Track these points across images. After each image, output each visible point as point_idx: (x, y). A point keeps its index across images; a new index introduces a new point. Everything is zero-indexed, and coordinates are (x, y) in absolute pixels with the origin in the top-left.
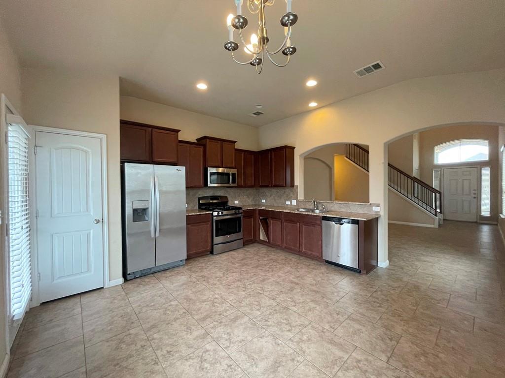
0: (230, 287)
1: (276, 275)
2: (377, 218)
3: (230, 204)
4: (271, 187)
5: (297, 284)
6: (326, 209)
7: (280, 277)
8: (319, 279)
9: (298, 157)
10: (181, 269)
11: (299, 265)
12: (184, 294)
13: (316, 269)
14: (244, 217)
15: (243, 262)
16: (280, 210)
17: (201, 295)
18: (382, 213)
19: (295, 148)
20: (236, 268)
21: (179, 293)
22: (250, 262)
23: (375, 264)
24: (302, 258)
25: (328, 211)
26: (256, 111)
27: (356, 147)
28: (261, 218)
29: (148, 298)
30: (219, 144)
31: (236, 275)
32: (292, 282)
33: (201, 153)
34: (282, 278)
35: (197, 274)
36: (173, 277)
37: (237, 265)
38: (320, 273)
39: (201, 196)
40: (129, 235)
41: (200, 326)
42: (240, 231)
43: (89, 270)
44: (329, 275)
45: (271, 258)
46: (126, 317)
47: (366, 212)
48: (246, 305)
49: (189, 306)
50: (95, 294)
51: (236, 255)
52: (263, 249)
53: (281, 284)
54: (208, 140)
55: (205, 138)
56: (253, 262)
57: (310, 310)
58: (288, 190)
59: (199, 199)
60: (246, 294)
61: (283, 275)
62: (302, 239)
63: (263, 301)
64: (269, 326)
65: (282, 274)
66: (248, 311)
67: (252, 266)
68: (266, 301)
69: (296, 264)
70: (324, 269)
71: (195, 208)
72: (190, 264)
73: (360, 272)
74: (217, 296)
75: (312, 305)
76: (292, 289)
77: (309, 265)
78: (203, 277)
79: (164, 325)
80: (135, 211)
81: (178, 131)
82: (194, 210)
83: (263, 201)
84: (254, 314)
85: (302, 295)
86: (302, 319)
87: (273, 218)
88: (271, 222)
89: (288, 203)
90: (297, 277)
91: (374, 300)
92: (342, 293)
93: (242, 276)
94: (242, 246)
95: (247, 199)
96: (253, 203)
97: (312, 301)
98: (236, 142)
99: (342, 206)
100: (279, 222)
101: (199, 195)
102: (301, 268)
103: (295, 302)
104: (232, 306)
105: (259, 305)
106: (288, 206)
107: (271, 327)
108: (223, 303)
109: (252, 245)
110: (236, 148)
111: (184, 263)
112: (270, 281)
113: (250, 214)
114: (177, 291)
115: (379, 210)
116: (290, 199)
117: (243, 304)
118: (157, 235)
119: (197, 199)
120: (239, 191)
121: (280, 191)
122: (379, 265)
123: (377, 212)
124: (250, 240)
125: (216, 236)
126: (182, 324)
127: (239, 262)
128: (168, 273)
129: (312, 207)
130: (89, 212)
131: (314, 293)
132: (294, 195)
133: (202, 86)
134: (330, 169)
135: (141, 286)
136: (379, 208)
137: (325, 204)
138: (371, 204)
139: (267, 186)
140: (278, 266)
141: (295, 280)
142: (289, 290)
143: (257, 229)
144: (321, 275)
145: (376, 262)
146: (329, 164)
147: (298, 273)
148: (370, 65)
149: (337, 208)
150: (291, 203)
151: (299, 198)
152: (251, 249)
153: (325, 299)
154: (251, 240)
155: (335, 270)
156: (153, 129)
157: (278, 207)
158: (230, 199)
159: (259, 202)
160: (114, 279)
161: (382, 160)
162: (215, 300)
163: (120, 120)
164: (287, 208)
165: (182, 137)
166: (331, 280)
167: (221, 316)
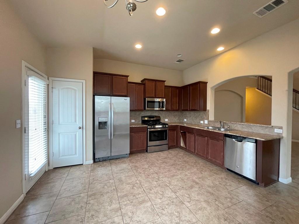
0: (149, 177)
1: (184, 173)
2: (280, 139)
3: (162, 121)
4: (189, 110)
5: (197, 183)
6: (231, 128)
7: (186, 175)
8: (217, 183)
9: (210, 89)
10: (125, 159)
11: (204, 168)
12: (120, 176)
13: (217, 174)
14: (169, 130)
15: (164, 160)
16: (194, 127)
17: (129, 179)
18: (284, 135)
19: (207, 83)
20: (158, 164)
21: (117, 175)
22: (169, 161)
23: (277, 179)
24: (208, 163)
25: (232, 130)
26: (178, 59)
27: (262, 78)
28: (181, 131)
29: (100, 176)
30: (154, 83)
31: (156, 169)
32: (194, 181)
33: (143, 89)
34: (187, 177)
35: (133, 164)
36: (119, 163)
37: (160, 162)
38: (219, 178)
39: (143, 116)
40: (97, 136)
41: (118, 202)
42: (166, 139)
43: (76, 154)
44: (227, 181)
45: (185, 160)
46: (84, 185)
47: (268, 133)
48: (153, 193)
49: (119, 185)
50: (77, 167)
51: (162, 155)
52: (181, 153)
53: (184, 182)
54: (147, 81)
55: (145, 79)
56: (171, 161)
57: (200, 209)
58: (202, 113)
59: (142, 117)
60: (157, 184)
61: (189, 175)
62: (209, 149)
63: (167, 192)
64: (163, 214)
65: (189, 173)
66: (153, 198)
67: (170, 164)
68: (169, 193)
69: (202, 167)
70: (224, 175)
71: (139, 123)
72: (132, 157)
73: (258, 184)
74: (138, 182)
75: (204, 205)
76: (192, 187)
77: (212, 170)
78: (136, 166)
79: (99, 195)
80: (100, 123)
81: (128, 76)
82: (138, 124)
83: (185, 120)
84: (156, 202)
85: (198, 194)
86: (191, 216)
87: (189, 132)
88: (188, 135)
89: (202, 122)
90: (200, 178)
91: (268, 214)
92: (235, 200)
93: (159, 170)
94: (168, 149)
95: (174, 118)
96: (178, 121)
97: (205, 201)
98: (165, 81)
99: (244, 126)
100: (193, 136)
101: (142, 115)
102: (205, 171)
103: (190, 198)
104: (144, 191)
105: (162, 195)
106: (202, 124)
107: (164, 216)
108: (140, 187)
109: (174, 149)
110: (165, 85)
111: (128, 156)
112: (178, 177)
113: (174, 128)
114: (117, 173)
115: (281, 132)
116: (203, 119)
117: (153, 191)
118: (112, 138)
119: (141, 117)
120: (168, 113)
121: (197, 114)
122: (280, 180)
123: (279, 134)
124: (173, 146)
125: (149, 141)
126: (109, 197)
127: (162, 160)
128: (117, 161)
129: (219, 126)
130: (76, 123)
131: (209, 194)
132: (206, 116)
133: (139, 46)
134: (242, 98)
135: (100, 166)
136: (282, 130)
137: (229, 124)
138: (272, 126)
139: (187, 110)
140: (187, 167)
141: (197, 180)
142: (189, 187)
143: (179, 139)
144: (220, 180)
145: (277, 177)
146: (241, 94)
147: (201, 175)
148: (270, 3)
149: (240, 128)
150: (204, 122)
151: (210, 119)
152: (173, 152)
153: (217, 203)
154: (175, 146)
155: (234, 177)
156: (113, 76)
157: (195, 125)
158: (162, 118)
159: (183, 120)
160: (88, 160)
161: (286, 88)
162: (136, 185)
163: (93, 72)
164: (201, 125)
165: (130, 80)
166: (228, 186)
167: (134, 197)
